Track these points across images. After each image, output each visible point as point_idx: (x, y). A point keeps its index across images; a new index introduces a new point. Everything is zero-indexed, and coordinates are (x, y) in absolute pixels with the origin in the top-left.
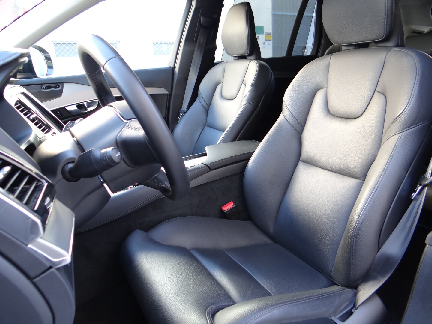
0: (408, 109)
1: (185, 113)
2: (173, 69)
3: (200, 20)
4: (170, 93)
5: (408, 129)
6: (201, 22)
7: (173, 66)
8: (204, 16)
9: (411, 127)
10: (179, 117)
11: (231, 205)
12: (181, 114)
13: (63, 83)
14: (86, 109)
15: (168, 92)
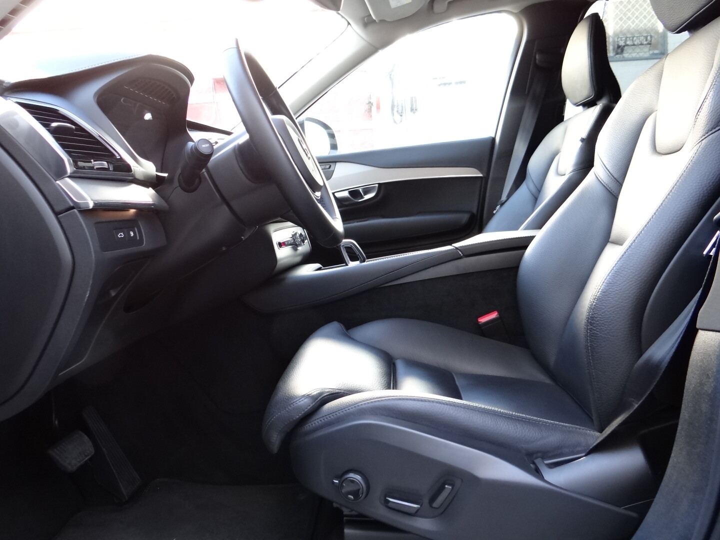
0: (710, 95)
1: (502, 204)
2: (494, 139)
3: (535, 58)
4: (485, 175)
5: (712, 134)
6: (537, 61)
7: (493, 136)
8: (540, 51)
9: (714, 131)
10: (495, 212)
11: (494, 315)
12: (498, 207)
13: (336, 162)
14: (362, 198)
15: (482, 174)
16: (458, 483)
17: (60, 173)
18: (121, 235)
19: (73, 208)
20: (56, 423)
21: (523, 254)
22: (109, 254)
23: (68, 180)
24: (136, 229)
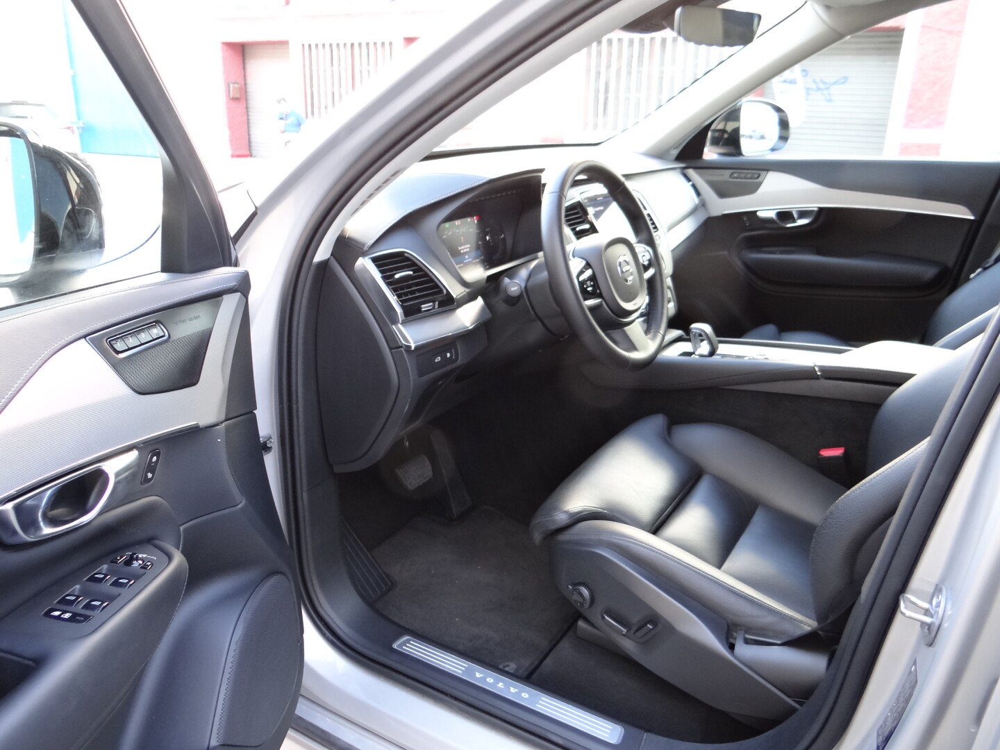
4: (977, 220)
10: (972, 276)
11: (838, 452)
12: (979, 270)
13: (768, 170)
14: (794, 221)
15: (974, 215)
16: (660, 627)
17: (395, 322)
18: (438, 359)
19: (401, 347)
20: (407, 444)
21: (891, 393)
22: (426, 378)
23: (400, 326)
24: (453, 350)
